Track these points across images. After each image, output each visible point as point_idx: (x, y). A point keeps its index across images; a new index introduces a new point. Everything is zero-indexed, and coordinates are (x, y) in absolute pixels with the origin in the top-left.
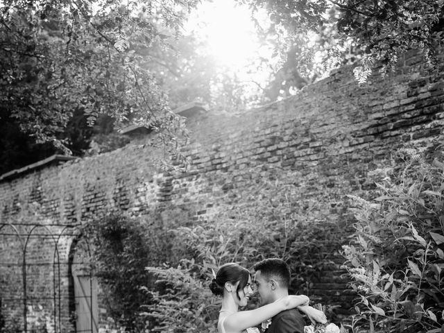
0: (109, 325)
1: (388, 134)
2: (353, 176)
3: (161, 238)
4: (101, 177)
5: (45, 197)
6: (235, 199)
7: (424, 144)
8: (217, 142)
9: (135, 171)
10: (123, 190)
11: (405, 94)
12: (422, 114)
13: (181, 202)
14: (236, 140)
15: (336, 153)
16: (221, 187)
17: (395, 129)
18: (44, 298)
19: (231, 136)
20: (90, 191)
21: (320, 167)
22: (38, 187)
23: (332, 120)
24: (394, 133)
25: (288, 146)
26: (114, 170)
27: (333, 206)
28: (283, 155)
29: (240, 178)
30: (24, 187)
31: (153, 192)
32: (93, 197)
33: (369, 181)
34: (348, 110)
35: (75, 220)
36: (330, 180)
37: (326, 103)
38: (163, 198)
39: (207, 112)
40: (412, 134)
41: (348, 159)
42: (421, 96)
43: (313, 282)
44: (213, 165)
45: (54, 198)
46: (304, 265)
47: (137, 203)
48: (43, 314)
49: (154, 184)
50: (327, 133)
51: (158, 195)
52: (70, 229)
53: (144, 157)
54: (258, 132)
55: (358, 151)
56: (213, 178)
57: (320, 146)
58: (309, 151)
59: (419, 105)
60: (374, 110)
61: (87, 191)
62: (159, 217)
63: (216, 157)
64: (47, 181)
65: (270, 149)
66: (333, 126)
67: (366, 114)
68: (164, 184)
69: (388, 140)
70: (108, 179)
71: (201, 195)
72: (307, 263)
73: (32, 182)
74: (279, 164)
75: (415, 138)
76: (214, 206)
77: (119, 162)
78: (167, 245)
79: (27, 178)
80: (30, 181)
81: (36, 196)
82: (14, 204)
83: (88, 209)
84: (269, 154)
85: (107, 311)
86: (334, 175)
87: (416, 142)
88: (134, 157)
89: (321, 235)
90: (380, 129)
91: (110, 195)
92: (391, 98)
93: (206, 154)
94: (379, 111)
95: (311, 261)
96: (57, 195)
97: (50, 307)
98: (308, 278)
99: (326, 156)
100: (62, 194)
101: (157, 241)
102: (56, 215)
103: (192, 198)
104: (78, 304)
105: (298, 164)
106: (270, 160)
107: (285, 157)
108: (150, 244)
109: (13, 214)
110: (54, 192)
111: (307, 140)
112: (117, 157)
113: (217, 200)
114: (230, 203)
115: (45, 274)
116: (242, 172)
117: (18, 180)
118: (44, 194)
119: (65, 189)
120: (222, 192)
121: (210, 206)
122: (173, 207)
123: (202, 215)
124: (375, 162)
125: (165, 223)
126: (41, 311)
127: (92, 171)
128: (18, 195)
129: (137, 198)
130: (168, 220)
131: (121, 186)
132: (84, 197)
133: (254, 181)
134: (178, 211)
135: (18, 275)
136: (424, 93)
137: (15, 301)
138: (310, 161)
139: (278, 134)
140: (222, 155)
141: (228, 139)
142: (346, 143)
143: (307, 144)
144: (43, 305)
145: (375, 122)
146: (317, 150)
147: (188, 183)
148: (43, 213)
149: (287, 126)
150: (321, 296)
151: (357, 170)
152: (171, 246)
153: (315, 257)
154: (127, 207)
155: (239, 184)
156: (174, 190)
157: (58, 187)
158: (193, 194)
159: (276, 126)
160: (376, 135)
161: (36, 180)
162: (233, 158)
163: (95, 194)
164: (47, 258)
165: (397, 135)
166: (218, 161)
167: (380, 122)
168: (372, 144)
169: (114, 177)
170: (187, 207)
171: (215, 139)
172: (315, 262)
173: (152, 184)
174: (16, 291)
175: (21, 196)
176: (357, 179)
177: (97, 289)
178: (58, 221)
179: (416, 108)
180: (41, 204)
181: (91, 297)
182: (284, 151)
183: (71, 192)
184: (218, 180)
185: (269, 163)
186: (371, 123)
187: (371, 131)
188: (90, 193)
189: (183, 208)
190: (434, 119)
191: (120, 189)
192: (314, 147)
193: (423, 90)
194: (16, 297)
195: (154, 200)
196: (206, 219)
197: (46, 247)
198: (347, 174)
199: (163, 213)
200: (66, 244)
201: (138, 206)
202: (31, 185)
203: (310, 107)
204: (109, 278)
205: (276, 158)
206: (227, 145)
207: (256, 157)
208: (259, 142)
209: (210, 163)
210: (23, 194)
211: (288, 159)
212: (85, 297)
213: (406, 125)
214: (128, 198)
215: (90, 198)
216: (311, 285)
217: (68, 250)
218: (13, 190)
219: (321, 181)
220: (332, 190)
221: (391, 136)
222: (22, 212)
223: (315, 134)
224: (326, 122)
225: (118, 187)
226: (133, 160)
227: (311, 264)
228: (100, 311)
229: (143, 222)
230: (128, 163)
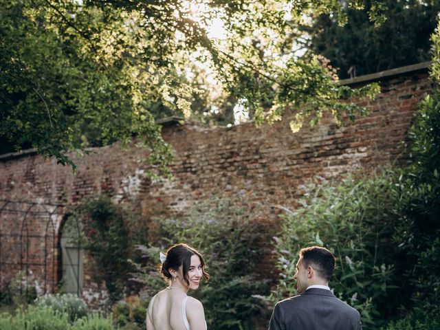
0: (92, 288)
1: (313, 160)
2: (287, 188)
3: (140, 222)
4: (91, 167)
5: (37, 179)
6: (201, 196)
7: (336, 170)
8: (189, 150)
9: (120, 166)
10: (109, 180)
11: (326, 132)
12: (337, 148)
13: (157, 194)
14: (204, 151)
15: (276, 170)
16: (190, 186)
17: (318, 157)
18: (34, 264)
19: (200, 147)
20: (80, 178)
21: (265, 178)
22: (31, 169)
23: (276, 145)
24: (318, 159)
25: (243, 160)
26: (102, 163)
27: (272, 208)
28: (238, 167)
29: (205, 181)
30: (19, 168)
31: (134, 184)
32: (82, 183)
33: (299, 192)
34: (287, 138)
35: (65, 201)
36: (272, 189)
37: (272, 131)
38: (143, 190)
39: (182, 126)
40: (329, 162)
41: (284, 174)
42: (337, 136)
43: (255, 262)
44: (184, 168)
45: (47, 180)
46: (249, 250)
47: (121, 192)
48: (33, 277)
49: (136, 178)
50: (272, 154)
51: (139, 187)
52: (60, 208)
53: (129, 155)
54: (221, 147)
55: (292, 170)
56: (184, 178)
57: (266, 163)
58: (258, 165)
59: (335, 141)
60: (305, 141)
61: (77, 178)
62: (139, 205)
63: (188, 162)
64: (40, 166)
65: (229, 160)
66: (276, 149)
67: (300, 143)
68: (144, 179)
69: (313, 164)
70: (95, 170)
71: (174, 190)
72: (252, 249)
73: (25, 165)
74: (235, 173)
75: (331, 165)
76: (184, 200)
77: (107, 156)
78: (145, 227)
79: (21, 161)
80: (24, 164)
81: (30, 177)
82: (8, 182)
83: (78, 193)
84: (228, 165)
85: (91, 278)
86: (275, 185)
87: (331, 168)
88: (119, 154)
89: (263, 229)
90: (309, 155)
91: (98, 183)
92: (317, 134)
93: (179, 158)
94: (308, 143)
95: (254, 247)
96: (50, 178)
97: (39, 272)
98: (252, 260)
99: (269, 171)
100: (55, 178)
101: (136, 224)
102: (48, 195)
103: (167, 192)
104: (65, 271)
105: (249, 174)
106: (229, 169)
107: (240, 168)
108: (131, 226)
109: (6, 191)
110: (47, 175)
111: (257, 157)
112: (105, 152)
113: (187, 196)
114: (197, 199)
115: (36, 245)
116: (207, 176)
117: (12, 161)
118: (37, 177)
119: (57, 174)
120: (191, 190)
121: (181, 200)
122: (151, 198)
123: (174, 206)
124: (303, 179)
125: (144, 210)
126: (31, 275)
127: (83, 162)
128: (12, 175)
129: (121, 187)
130: (146, 208)
131: (108, 176)
132: (74, 183)
133: (216, 184)
134: (155, 201)
135: (10, 243)
136: (339, 133)
137: (7, 265)
138: (258, 173)
139: (236, 150)
140: (193, 161)
141: (197, 149)
142: (284, 163)
143: (256, 161)
144: (33, 270)
145: (305, 150)
146: (264, 166)
147: (163, 180)
148: (35, 192)
149: (243, 144)
150: (260, 273)
151: (290, 183)
152: (148, 229)
153: (257, 245)
154: (112, 194)
155: (204, 185)
156: (152, 184)
157: (51, 172)
158: (168, 189)
159: (234, 143)
160: (306, 159)
161: (30, 164)
162: (201, 164)
163: (85, 181)
164: (38, 231)
165: (319, 161)
166: (189, 165)
167: (308, 150)
168: (302, 166)
169: (102, 168)
170: (162, 199)
171: (187, 148)
172: (257, 249)
173: (135, 178)
174: (7, 257)
175: (15, 176)
176: (290, 190)
177: (84, 259)
178: (49, 201)
179: (334, 144)
180: (35, 185)
181: (78, 265)
182: (240, 164)
183: (63, 177)
184: (188, 180)
185: (228, 171)
186: (302, 151)
187: (302, 156)
188: (80, 180)
189: (159, 199)
190: (345, 152)
191: (107, 179)
192: (262, 163)
193: (338, 131)
194: (7, 262)
195: (136, 191)
196: (177, 210)
197: (37, 222)
198: (283, 186)
199: (142, 202)
200: (57, 221)
201: (122, 194)
202: (25, 167)
203: (260, 133)
204: (95, 251)
205: (233, 168)
206: (197, 154)
207: (218, 166)
208: (221, 154)
209: (182, 167)
210: (17, 174)
211: (242, 169)
212: (72, 265)
213: (326, 155)
214: (113, 187)
215: (79, 184)
216: (254, 265)
217: (58, 225)
218: (8, 170)
219: (265, 189)
220: (272, 196)
221: (315, 162)
222: (15, 190)
223: (263, 153)
224: (272, 146)
225: (105, 177)
226: (119, 157)
227: (254, 249)
228: (84, 277)
229: (125, 208)
230: (114, 159)
